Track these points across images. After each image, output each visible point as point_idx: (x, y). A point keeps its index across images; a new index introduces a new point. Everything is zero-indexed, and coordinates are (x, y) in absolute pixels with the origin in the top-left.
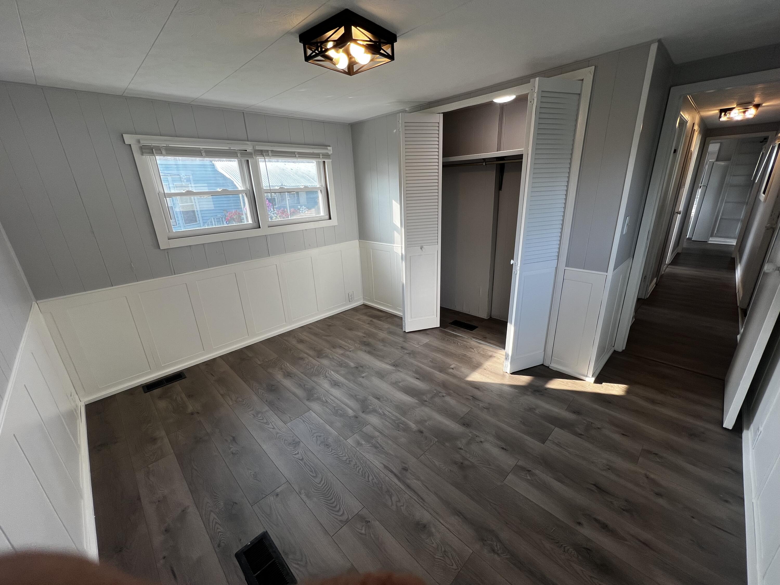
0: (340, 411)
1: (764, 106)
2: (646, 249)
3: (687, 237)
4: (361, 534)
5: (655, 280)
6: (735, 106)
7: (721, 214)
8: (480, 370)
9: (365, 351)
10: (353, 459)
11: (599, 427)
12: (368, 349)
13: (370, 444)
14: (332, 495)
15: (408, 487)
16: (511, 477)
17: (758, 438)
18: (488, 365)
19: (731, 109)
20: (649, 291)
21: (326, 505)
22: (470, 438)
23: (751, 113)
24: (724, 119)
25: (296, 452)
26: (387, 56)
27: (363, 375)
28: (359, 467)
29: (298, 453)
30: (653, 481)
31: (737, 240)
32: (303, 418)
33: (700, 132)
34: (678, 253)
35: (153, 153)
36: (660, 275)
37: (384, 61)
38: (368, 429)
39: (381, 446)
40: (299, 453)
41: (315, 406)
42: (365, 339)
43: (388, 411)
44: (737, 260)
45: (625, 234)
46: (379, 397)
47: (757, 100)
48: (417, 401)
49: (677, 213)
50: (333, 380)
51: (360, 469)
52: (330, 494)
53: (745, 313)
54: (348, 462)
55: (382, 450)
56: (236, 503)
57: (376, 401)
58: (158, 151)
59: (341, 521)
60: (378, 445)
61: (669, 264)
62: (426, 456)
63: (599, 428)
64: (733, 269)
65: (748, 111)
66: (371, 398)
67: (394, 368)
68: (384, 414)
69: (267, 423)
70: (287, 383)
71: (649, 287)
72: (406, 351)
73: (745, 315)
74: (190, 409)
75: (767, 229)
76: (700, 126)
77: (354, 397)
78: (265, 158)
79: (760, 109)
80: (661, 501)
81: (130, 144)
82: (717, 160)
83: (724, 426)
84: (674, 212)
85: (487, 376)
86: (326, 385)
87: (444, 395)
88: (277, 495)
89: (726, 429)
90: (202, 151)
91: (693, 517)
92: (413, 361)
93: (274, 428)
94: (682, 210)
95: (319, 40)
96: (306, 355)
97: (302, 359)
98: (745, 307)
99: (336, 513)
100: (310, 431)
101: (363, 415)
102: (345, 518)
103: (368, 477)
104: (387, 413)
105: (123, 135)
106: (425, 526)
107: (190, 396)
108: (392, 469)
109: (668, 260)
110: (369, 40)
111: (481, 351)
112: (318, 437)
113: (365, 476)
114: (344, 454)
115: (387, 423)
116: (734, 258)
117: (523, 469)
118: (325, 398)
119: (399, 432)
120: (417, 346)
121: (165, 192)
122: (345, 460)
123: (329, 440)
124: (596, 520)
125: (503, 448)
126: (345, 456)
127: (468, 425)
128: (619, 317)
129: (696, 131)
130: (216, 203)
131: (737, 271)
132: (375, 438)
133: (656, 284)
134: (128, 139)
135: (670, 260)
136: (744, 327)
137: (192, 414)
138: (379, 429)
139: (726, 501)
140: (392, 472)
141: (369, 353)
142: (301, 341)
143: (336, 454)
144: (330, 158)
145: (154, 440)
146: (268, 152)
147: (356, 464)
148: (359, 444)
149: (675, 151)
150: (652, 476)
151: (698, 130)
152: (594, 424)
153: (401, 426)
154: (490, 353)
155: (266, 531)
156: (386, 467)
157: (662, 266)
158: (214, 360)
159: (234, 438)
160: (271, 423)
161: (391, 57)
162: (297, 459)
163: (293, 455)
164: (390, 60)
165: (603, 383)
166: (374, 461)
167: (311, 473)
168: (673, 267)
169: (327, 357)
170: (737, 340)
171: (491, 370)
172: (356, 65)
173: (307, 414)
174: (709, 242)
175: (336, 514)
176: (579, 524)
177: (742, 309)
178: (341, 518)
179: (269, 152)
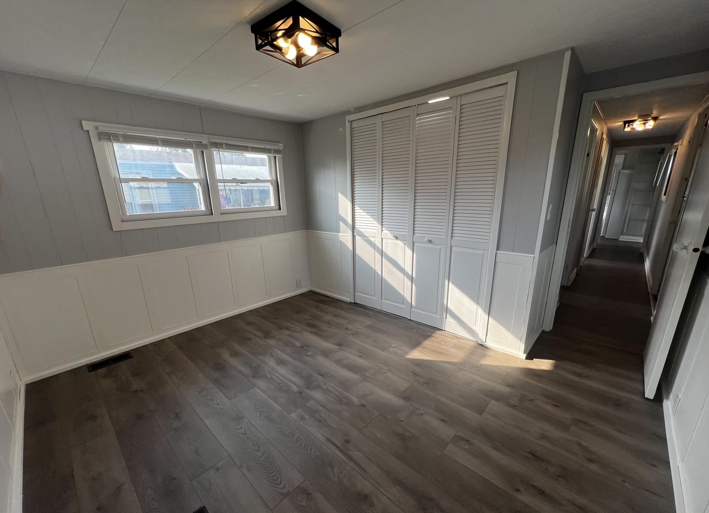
0: (285, 387)
1: (660, 119)
2: (567, 236)
3: (601, 235)
4: (302, 506)
5: (575, 271)
6: (636, 118)
7: (628, 215)
8: (419, 349)
9: (311, 332)
10: (296, 433)
11: (532, 398)
12: (314, 330)
13: (313, 418)
14: (274, 468)
15: (351, 458)
16: (450, 447)
17: (678, 405)
18: (427, 344)
19: (633, 121)
20: (571, 279)
21: (268, 479)
22: (411, 410)
23: (651, 124)
24: (627, 129)
25: (240, 427)
26: (332, 48)
27: (309, 354)
28: (301, 440)
29: (241, 428)
30: (585, 449)
31: (643, 237)
32: (248, 394)
33: (608, 142)
34: (593, 248)
35: (110, 140)
36: (579, 267)
37: (330, 54)
38: (311, 404)
39: (324, 420)
40: (243, 428)
41: (261, 383)
42: (311, 322)
43: (331, 387)
44: (645, 255)
45: (549, 220)
46: (323, 374)
47: (655, 114)
48: (360, 377)
49: (592, 210)
50: (279, 359)
51: (303, 442)
52: (271, 468)
53: (655, 298)
54: (291, 436)
55: (325, 423)
56: (174, 479)
57: (320, 378)
58: (116, 138)
59: (281, 494)
60: (321, 419)
61: (587, 258)
62: (368, 429)
63: (532, 400)
64: (642, 261)
65: (647, 122)
66: (315, 374)
67: (338, 347)
68: (328, 390)
69: (212, 400)
70: (234, 362)
71: (570, 276)
72: (350, 332)
73: (656, 300)
74: (135, 387)
75: (671, 223)
76: (608, 136)
77: (298, 373)
78: (220, 150)
79: (657, 121)
80: (593, 467)
81: (88, 130)
82: (623, 168)
83: (646, 396)
84: (589, 209)
85: (427, 354)
86: (272, 363)
87: (386, 371)
88: (218, 469)
89: (648, 399)
90: (159, 140)
91: (624, 481)
92: (357, 341)
93: (218, 404)
94: (596, 208)
95: (269, 29)
96: (253, 336)
97: (250, 339)
98: (655, 293)
99: (277, 486)
100: (255, 406)
101: (308, 391)
102: (285, 491)
103: (311, 449)
104: (331, 389)
105: (82, 121)
106: (366, 497)
107: (135, 375)
108: (335, 442)
109: (586, 254)
110: (315, 31)
111: (420, 332)
112: (262, 412)
113: (307, 449)
114: (287, 428)
115: (330, 398)
116: (642, 253)
117: (461, 438)
118: (271, 375)
119: (342, 406)
120: (360, 328)
121: (121, 177)
122: (288, 433)
123: (272, 414)
124: (534, 487)
125: (442, 420)
126: (288, 430)
127: (409, 399)
128: (546, 300)
129: (605, 141)
130: (173, 197)
131: (646, 264)
132: (319, 412)
133: (577, 274)
134: (87, 125)
135: (588, 254)
136: (656, 309)
137: (136, 392)
138: (322, 404)
139: (654, 466)
140: (334, 444)
141: (315, 334)
142: (249, 324)
143: (279, 428)
144: (281, 153)
145: (93, 418)
146: (222, 144)
147: (299, 438)
148: (302, 418)
149: (588, 155)
150: (584, 443)
151: (606, 139)
152: (527, 396)
153: (344, 401)
154: (429, 334)
155: (204, 507)
156: (328, 440)
157: (581, 259)
158: (162, 341)
159: (177, 414)
160: (215, 399)
161: (336, 50)
162: (240, 433)
163: (236, 430)
164: (335, 53)
165: (534, 359)
166: (316, 434)
167: (254, 448)
168: (590, 260)
169: (274, 337)
170: (651, 321)
171: (430, 349)
172: (304, 57)
173: (252, 390)
174: (620, 240)
175: (277, 488)
176: (518, 490)
177: (653, 295)
178: (281, 491)
179: (224, 145)
